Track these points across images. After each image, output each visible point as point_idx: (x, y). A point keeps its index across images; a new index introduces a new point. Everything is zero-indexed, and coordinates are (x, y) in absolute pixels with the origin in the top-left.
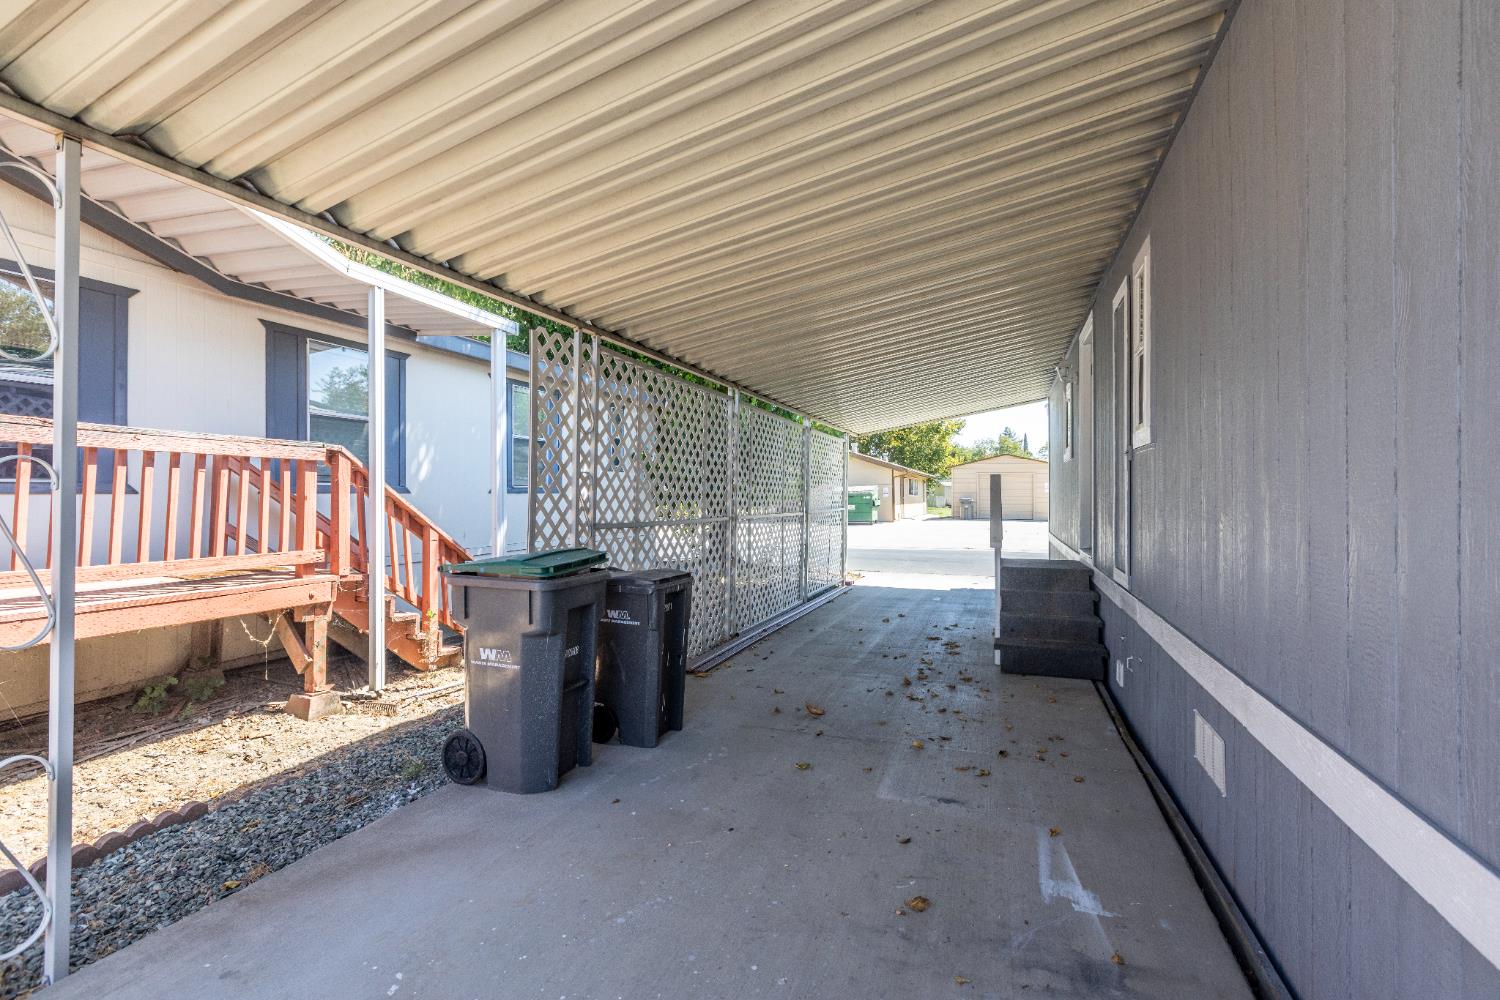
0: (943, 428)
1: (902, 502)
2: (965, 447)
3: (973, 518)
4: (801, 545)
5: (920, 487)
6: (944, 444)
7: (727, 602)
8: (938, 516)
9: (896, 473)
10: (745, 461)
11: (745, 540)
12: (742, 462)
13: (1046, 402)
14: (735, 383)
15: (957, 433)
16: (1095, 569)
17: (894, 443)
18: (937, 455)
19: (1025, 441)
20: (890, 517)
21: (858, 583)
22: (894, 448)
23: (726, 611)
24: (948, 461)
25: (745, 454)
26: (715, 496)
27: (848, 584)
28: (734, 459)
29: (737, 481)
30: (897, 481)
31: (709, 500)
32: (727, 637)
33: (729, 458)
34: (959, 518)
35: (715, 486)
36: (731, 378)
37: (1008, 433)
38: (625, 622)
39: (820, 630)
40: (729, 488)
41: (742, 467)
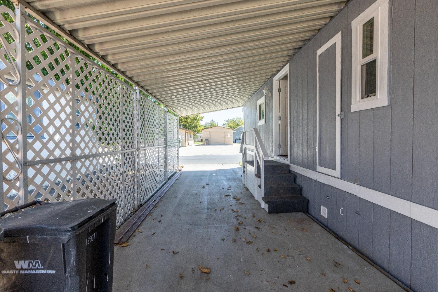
0: (198, 119)
1: (188, 140)
2: (202, 125)
3: (209, 145)
4: (165, 158)
5: (192, 135)
6: (198, 123)
7: (136, 190)
8: (198, 144)
9: (186, 131)
10: (142, 122)
11: (143, 159)
12: (141, 123)
13: (243, 107)
14: (137, 83)
15: (201, 120)
16: (290, 164)
17: (184, 123)
18: (196, 126)
19: (217, 122)
20: (185, 145)
21: (184, 170)
22: (183, 124)
23: (136, 195)
24: (199, 128)
25: (142, 119)
26: (128, 139)
27: (180, 170)
28: (137, 121)
29: (139, 131)
30: (187, 134)
31: (125, 141)
32: (136, 207)
33: (135, 120)
34: (205, 145)
35: (128, 133)
36: (135, 79)
37: (212, 121)
38: (38, 272)
39: (179, 196)
40: (135, 135)
41: (141, 125)
